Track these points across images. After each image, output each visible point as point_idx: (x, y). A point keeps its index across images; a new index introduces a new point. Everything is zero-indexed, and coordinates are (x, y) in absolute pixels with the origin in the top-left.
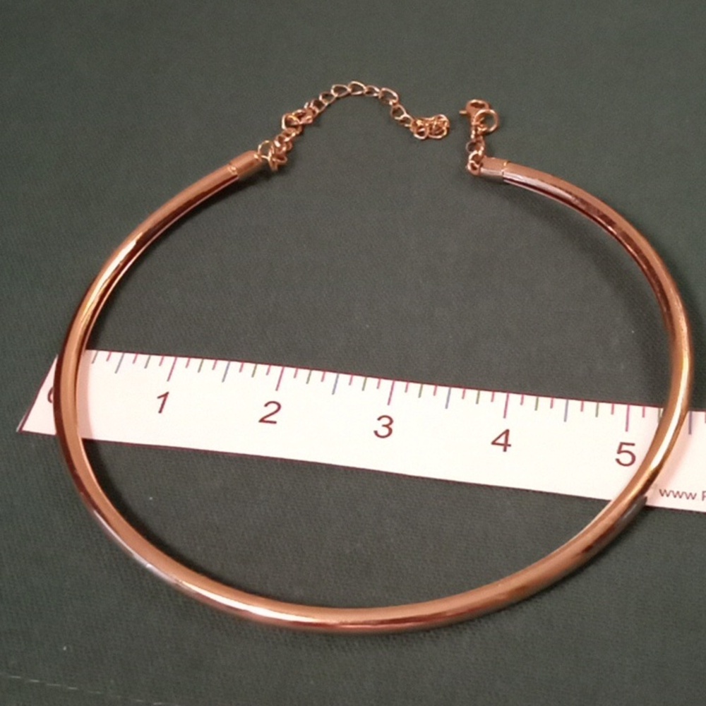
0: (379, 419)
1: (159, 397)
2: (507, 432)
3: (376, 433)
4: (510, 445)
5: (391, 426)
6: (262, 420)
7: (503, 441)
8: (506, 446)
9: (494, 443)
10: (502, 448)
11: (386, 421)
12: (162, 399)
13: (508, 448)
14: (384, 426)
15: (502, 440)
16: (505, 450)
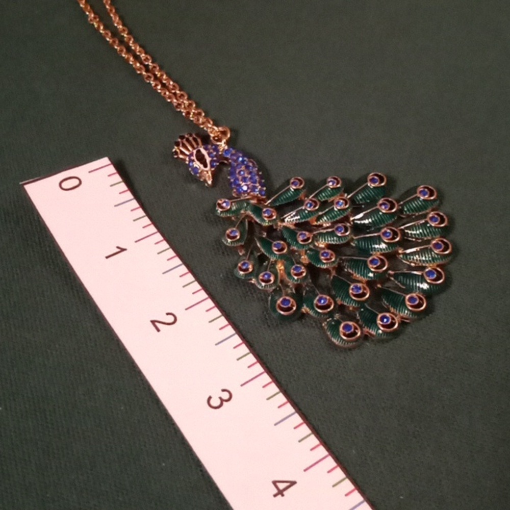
0: (224, 390)
1: (118, 247)
2: (293, 483)
3: (210, 398)
4: (283, 495)
5: (225, 403)
6: (153, 322)
7: (281, 488)
8: (280, 493)
9: (275, 483)
10: (276, 491)
11: (225, 396)
12: (118, 250)
13: (280, 496)
14: (220, 398)
15: (282, 486)
16: (275, 496)
